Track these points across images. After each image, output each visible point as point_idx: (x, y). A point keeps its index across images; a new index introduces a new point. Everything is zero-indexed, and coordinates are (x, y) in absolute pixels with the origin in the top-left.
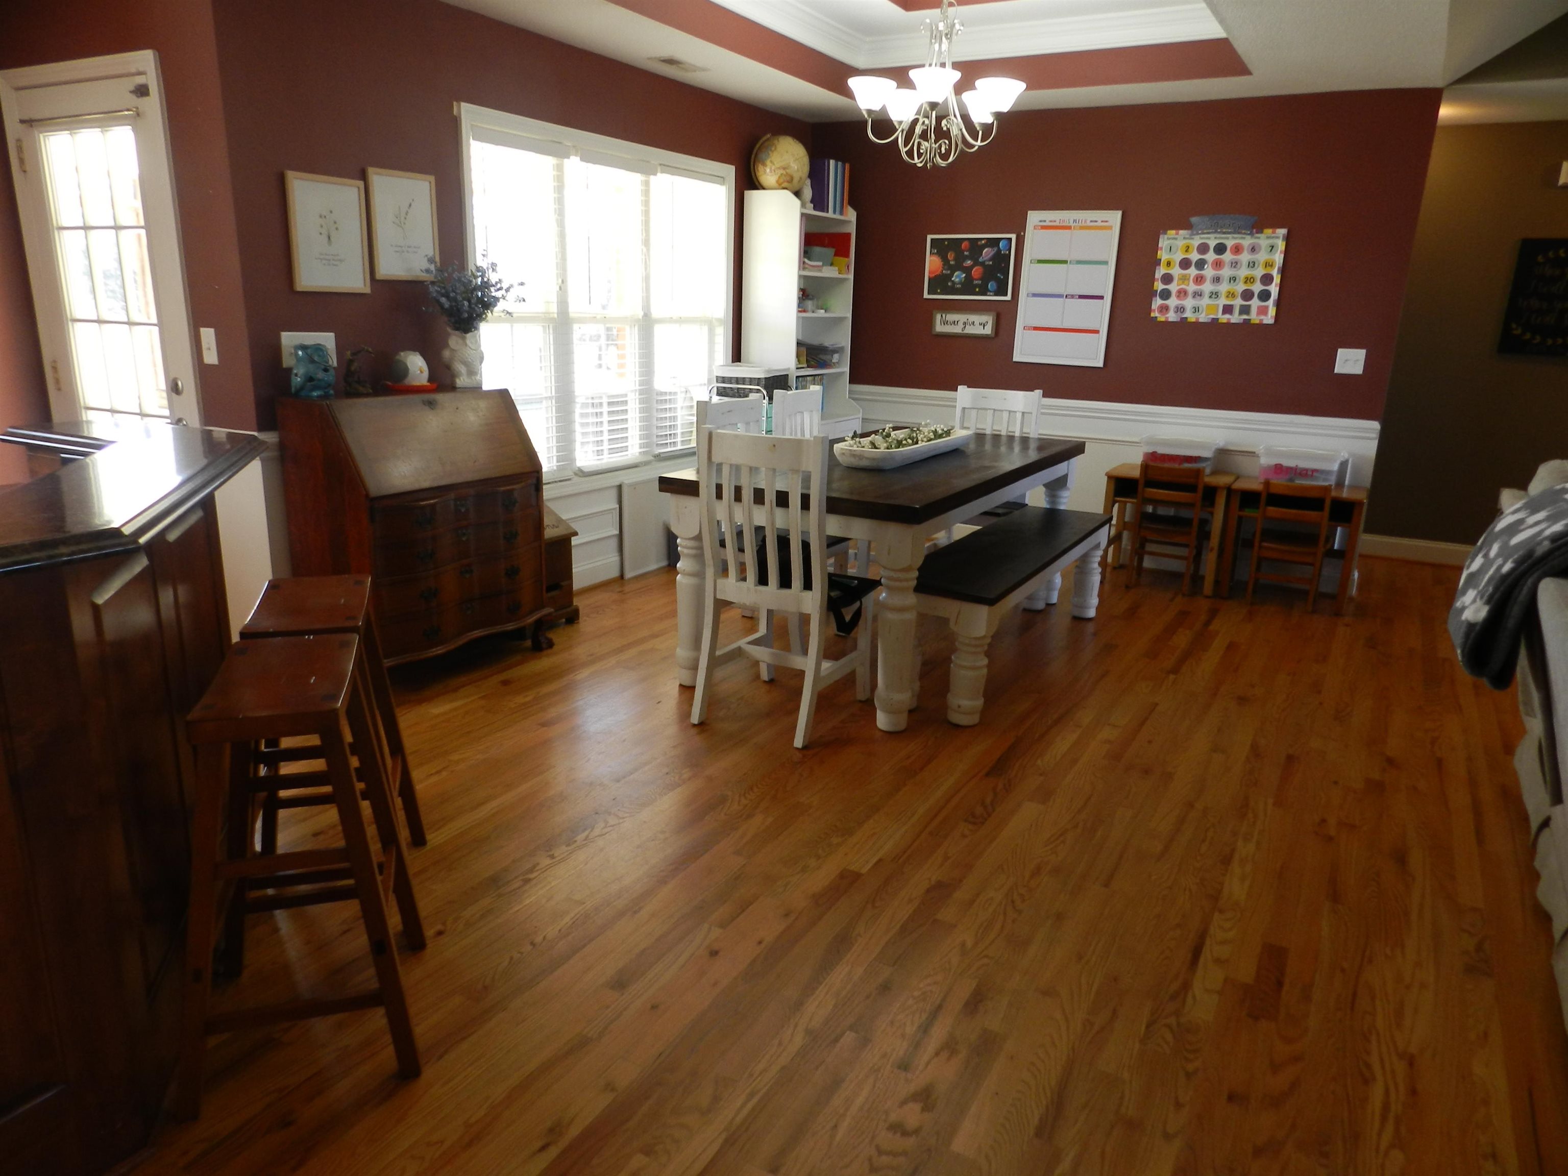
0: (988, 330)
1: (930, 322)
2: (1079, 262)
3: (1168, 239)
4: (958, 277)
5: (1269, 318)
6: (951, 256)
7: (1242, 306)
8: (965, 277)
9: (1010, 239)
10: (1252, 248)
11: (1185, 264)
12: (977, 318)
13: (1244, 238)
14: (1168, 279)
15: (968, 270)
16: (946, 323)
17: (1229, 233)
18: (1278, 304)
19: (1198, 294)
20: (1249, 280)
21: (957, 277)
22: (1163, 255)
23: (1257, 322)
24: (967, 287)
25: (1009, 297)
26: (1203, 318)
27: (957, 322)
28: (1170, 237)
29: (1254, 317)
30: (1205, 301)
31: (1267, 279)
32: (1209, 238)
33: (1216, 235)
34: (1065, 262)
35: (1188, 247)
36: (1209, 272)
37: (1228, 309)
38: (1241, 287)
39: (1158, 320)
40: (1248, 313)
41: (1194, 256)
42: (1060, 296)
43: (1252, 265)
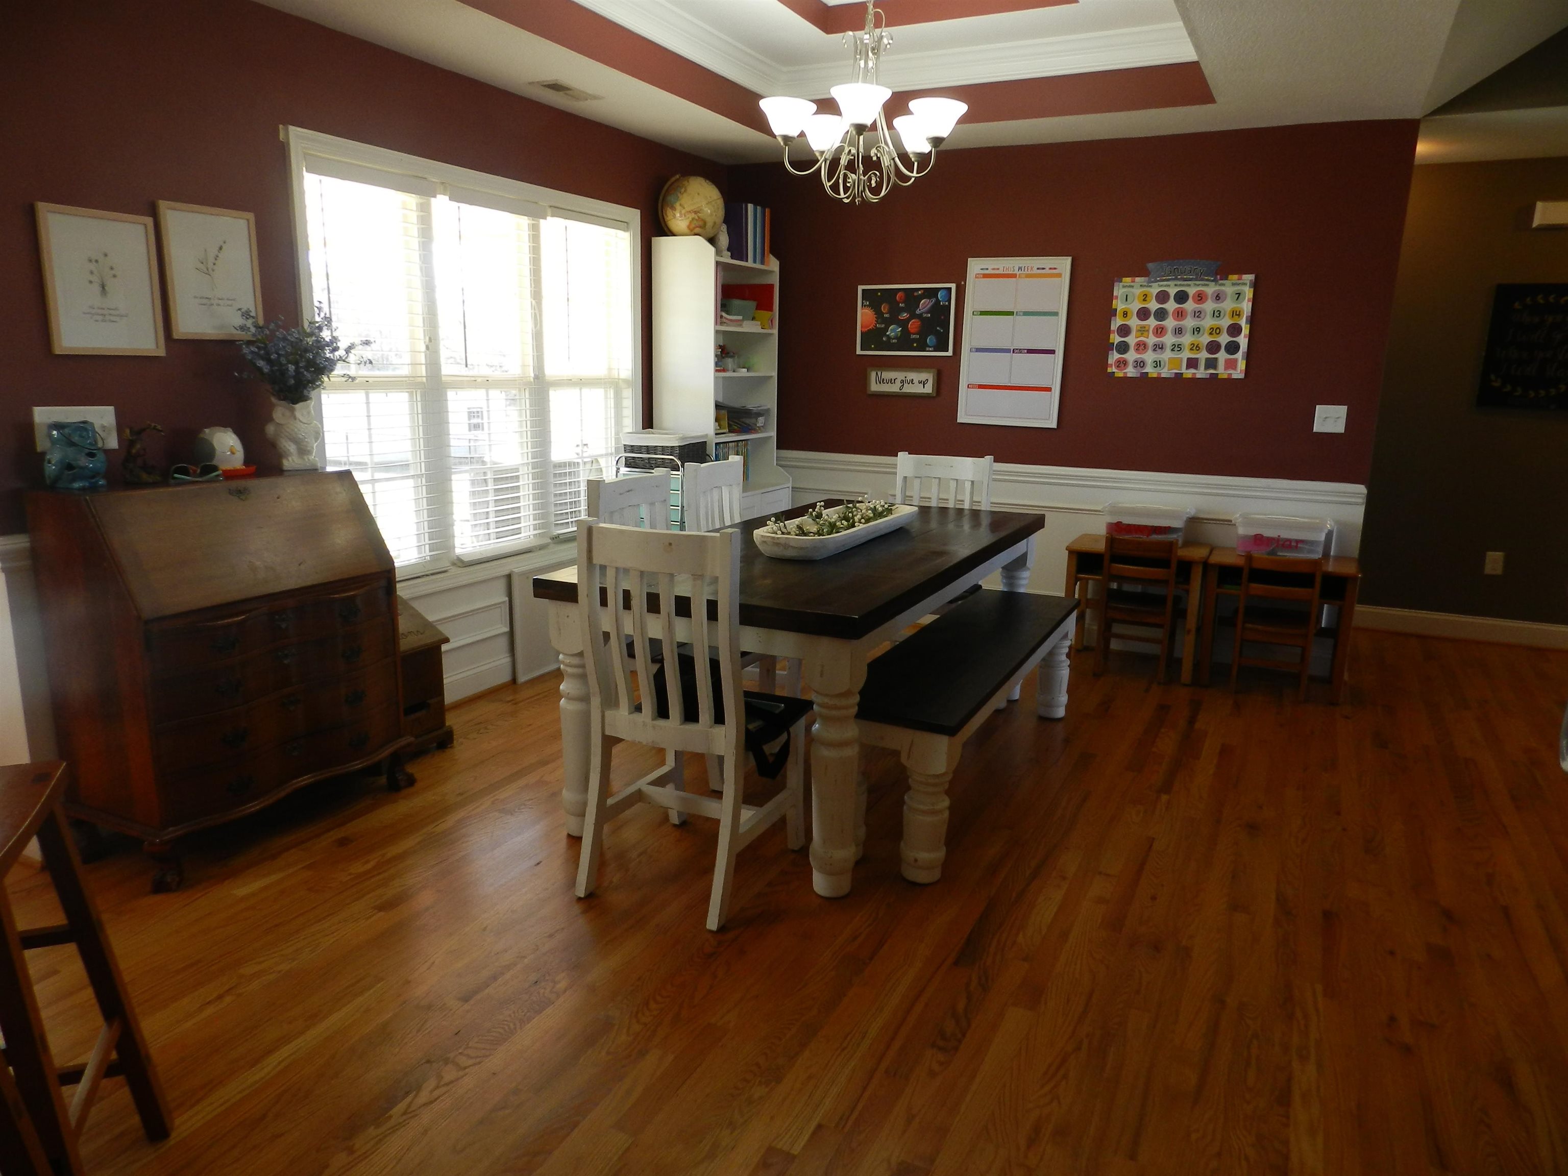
0: (928, 389)
1: (864, 381)
2: (1026, 314)
3: (1124, 287)
4: (894, 331)
5: (1239, 373)
6: (884, 308)
7: (1207, 360)
8: (901, 330)
9: (950, 289)
10: (1217, 296)
11: (1143, 314)
12: (916, 376)
13: (1207, 285)
14: (1124, 330)
15: (904, 324)
16: (882, 381)
17: (1190, 280)
18: (1249, 356)
19: (1159, 347)
20: (1215, 331)
21: (892, 331)
22: (1119, 305)
23: (1225, 376)
24: (904, 342)
25: (950, 353)
26: (1166, 372)
27: (895, 380)
28: (1125, 284)
29: (1222, 371)
30: (1167, 355)
31: (1235, 330)
32: (1169, 286)
33: (1176, 282)
34: (1010, 313)
35: (1146, 295)
36: (1170, 323)
37: (1192, 363)
38: (1205, 339)
39: (1116, 375)
40: (1215, 368)
41: (1153, 306)
42: (1007, 351)
43: (1217, 314)
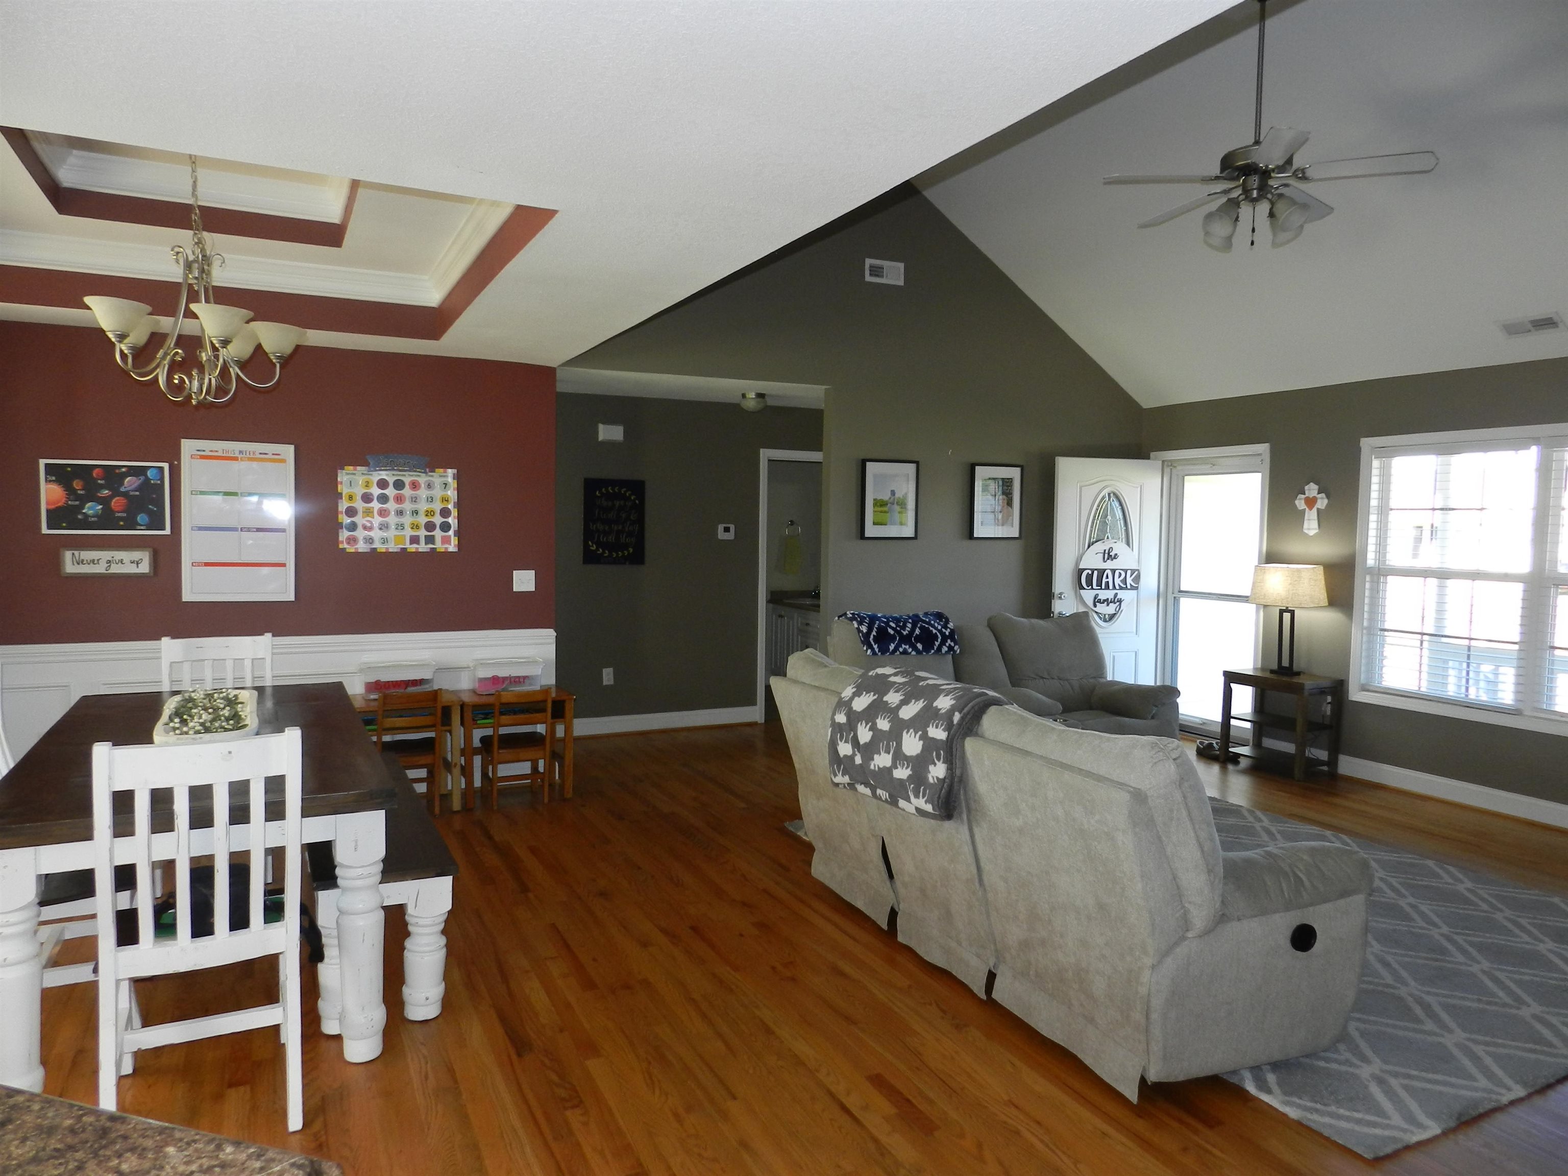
0: (145, 568)
1: (57, 563)
3: (347, 474)
4: (91, 509)
5: (452, 547)
6: (77, 484)
7: (426, 536)
8: (102, 509)
9: (162, 468)
10: (429, 485)
11: (367, 498)
12: (126, 556)
13: (419, 476)
14: (351, 512)
16: (80, 562)
17: (405, 471)
18: (458, 533)
19: (384, 526)
20: (430, 513)
21: (89, 508)
22: (344, 489)
23: (443, 550)
24: (107, 520)
26: (393, 547)
27: (98, 560)
28: (348, 472)
29: (439, 546)
30: (391, 533)
31: (445, 512)
32: (387, 475)
33: (393, 472)
34: (234, 494)
35: (368, 482)
36: (392, 506)
37: (415, 540)
38: (423, 520)
39: (348, 550)
40: (433, 543)
41: (376, 491)
42: (234, 529)
43: (431, 499)
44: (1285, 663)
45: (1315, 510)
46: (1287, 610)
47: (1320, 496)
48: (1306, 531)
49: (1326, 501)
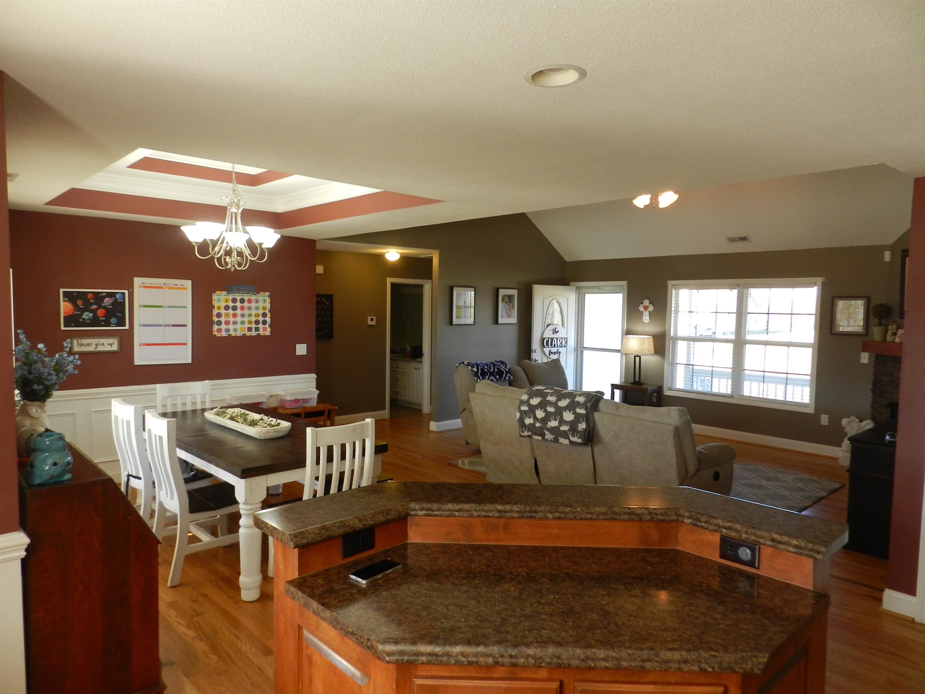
2: (170, 307)
3: (217, 295)
4: (87, 316)
5: (268, 333)
6: (79, 302)
7: (255, 328)
8: (93, 316)
9: (124, 294)
10: (256, 301)
11: (227, 308)
12: (105, 341)
13: (251, 296)
14: (219, 315)
15: (94, 312)
16: (82, 345)
17: (245, 293)
18: (270, 326)
19: (235, 323)
20: (257, 315)
21: (86, 315)
22: (215, 303)
23: (263, 334)
24: (95, 322)
25: (127, 327)
26: (239, 334)
27: (91, 344)
28: (218, 294)
29: (261, 332)
30: (239, 326)
31: (264, 315)
32: (236, 296)
33: (240, 294)
34: (161, 307)
35: (227, 299)
36: (239, 312)
37: (250, 329)
38: (254, 319)
39: (217, 336)
40: (259, 331)
41: (231, 304)
42: (161, 326)
43: (257, 308)
44: (637, 379)
45: (648, 312)
46: (637, 356)
47: (650, 305)
48: (644, 321)
49: (653, 308)
